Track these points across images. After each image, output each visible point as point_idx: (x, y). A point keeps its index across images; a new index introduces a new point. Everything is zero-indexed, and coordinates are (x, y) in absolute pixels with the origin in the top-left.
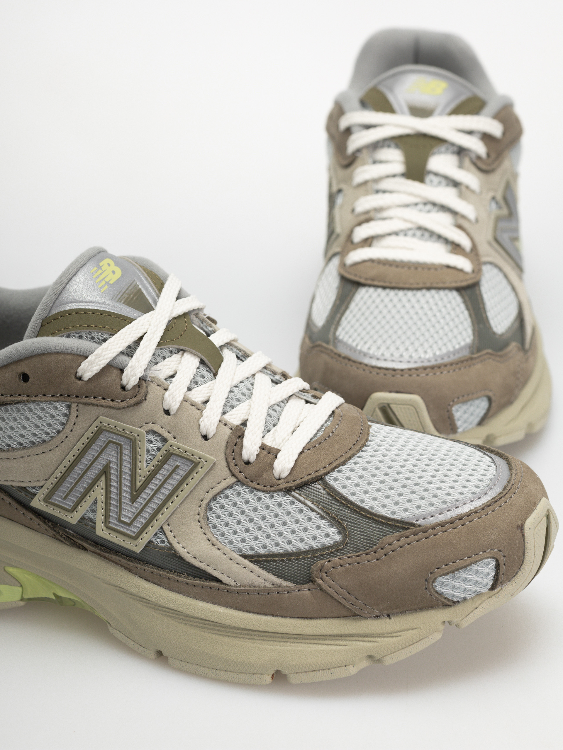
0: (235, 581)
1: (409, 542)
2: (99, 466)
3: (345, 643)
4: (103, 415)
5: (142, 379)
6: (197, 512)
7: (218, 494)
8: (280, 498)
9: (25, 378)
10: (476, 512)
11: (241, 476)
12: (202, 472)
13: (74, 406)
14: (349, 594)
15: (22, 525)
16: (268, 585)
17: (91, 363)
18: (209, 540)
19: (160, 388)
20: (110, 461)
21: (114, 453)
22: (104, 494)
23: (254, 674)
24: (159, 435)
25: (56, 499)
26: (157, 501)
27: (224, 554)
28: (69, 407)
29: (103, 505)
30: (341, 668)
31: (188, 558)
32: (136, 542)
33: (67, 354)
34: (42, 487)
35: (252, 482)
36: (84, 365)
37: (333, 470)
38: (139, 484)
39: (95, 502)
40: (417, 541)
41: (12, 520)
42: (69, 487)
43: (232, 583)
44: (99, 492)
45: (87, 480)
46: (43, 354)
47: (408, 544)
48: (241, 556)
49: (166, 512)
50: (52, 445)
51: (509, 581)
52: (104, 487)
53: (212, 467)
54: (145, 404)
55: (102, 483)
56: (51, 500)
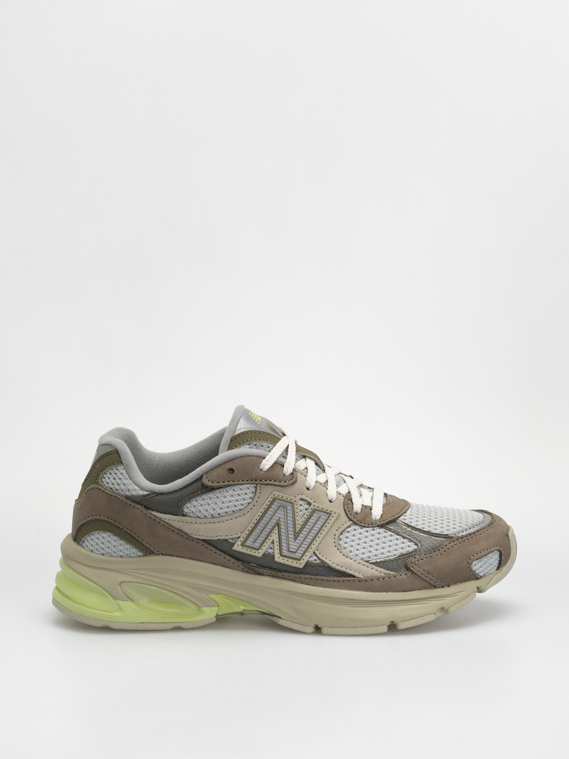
0: (363, 575)
1: (456, 544)
2: (273, 522)
3: (428, 602)
4: (274, 491)
5: (294, 470)
6: (334, 542)
7: (344, 531)
8: (378, 530)
9: (232, 470)
10: (485, 528)
11: (355, 520)
12: (333, 519)
13: (258, 486)
14: (429, 574)
15: (222, 566)
16: (382, 575)
17: (268, 460)
18: (344, 555)
19: (302, 475)
20: (280, 517)
21: (283, 513)
22: (278, 537)
23: (379, 626)
24: (306, 501)
25: (249, 543)
26: (310, 537)
27: (355, 561)
28: (256, 488)
29: (278, 543)
30: (428, 615)
31: (334, 566)
32: (300, 562)
33: (254, 456)
34: (239, 537)
35: (361, 523)
36: (264, 462)
37: (401, 515)
38: (297, 530)
39: (273, 542)
40: (460, 543)
41: (215, 564)
42: (256, 535)
43: (362, 577)
44: (274, 536)
45: (268, 530)
46: (241, 457)
47: (456, 545)
48: (364, 561)
49: (316, 543)
50: (245, 511)
51: (505, 565)
52: (277, 533)
53: (338, 516)
54: (297, 483)
55: (276, 531)
56: (246, 544)
